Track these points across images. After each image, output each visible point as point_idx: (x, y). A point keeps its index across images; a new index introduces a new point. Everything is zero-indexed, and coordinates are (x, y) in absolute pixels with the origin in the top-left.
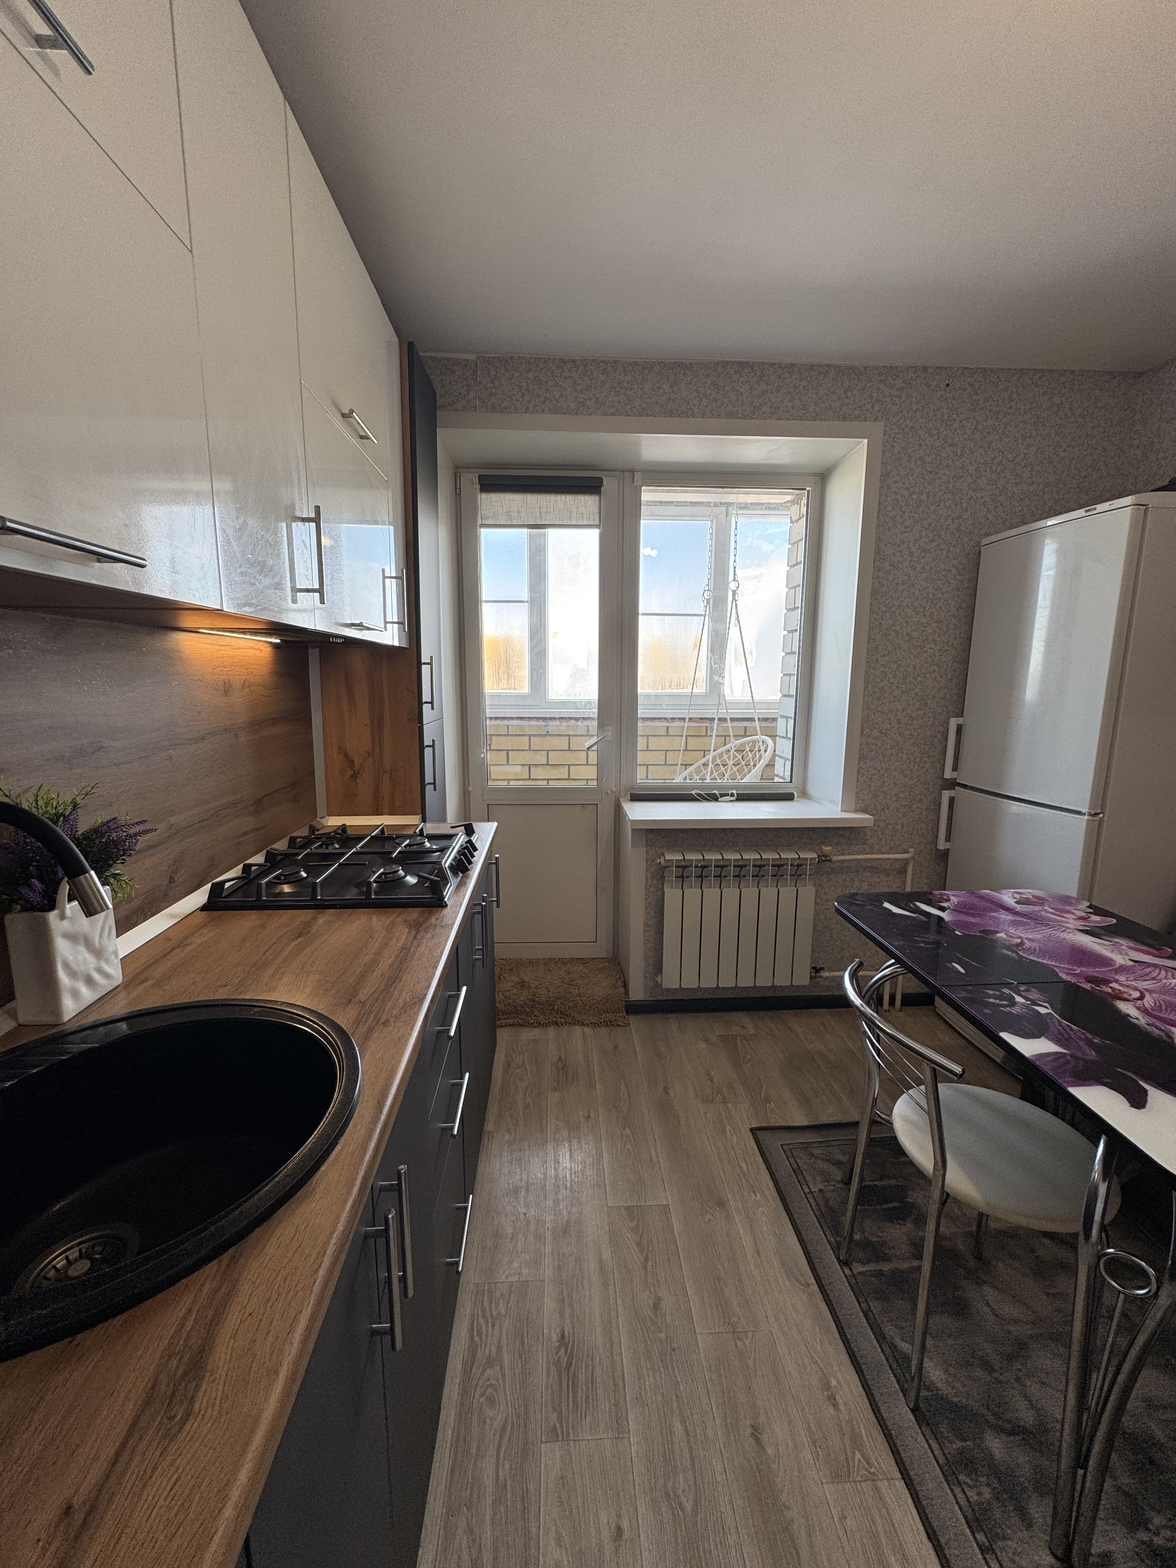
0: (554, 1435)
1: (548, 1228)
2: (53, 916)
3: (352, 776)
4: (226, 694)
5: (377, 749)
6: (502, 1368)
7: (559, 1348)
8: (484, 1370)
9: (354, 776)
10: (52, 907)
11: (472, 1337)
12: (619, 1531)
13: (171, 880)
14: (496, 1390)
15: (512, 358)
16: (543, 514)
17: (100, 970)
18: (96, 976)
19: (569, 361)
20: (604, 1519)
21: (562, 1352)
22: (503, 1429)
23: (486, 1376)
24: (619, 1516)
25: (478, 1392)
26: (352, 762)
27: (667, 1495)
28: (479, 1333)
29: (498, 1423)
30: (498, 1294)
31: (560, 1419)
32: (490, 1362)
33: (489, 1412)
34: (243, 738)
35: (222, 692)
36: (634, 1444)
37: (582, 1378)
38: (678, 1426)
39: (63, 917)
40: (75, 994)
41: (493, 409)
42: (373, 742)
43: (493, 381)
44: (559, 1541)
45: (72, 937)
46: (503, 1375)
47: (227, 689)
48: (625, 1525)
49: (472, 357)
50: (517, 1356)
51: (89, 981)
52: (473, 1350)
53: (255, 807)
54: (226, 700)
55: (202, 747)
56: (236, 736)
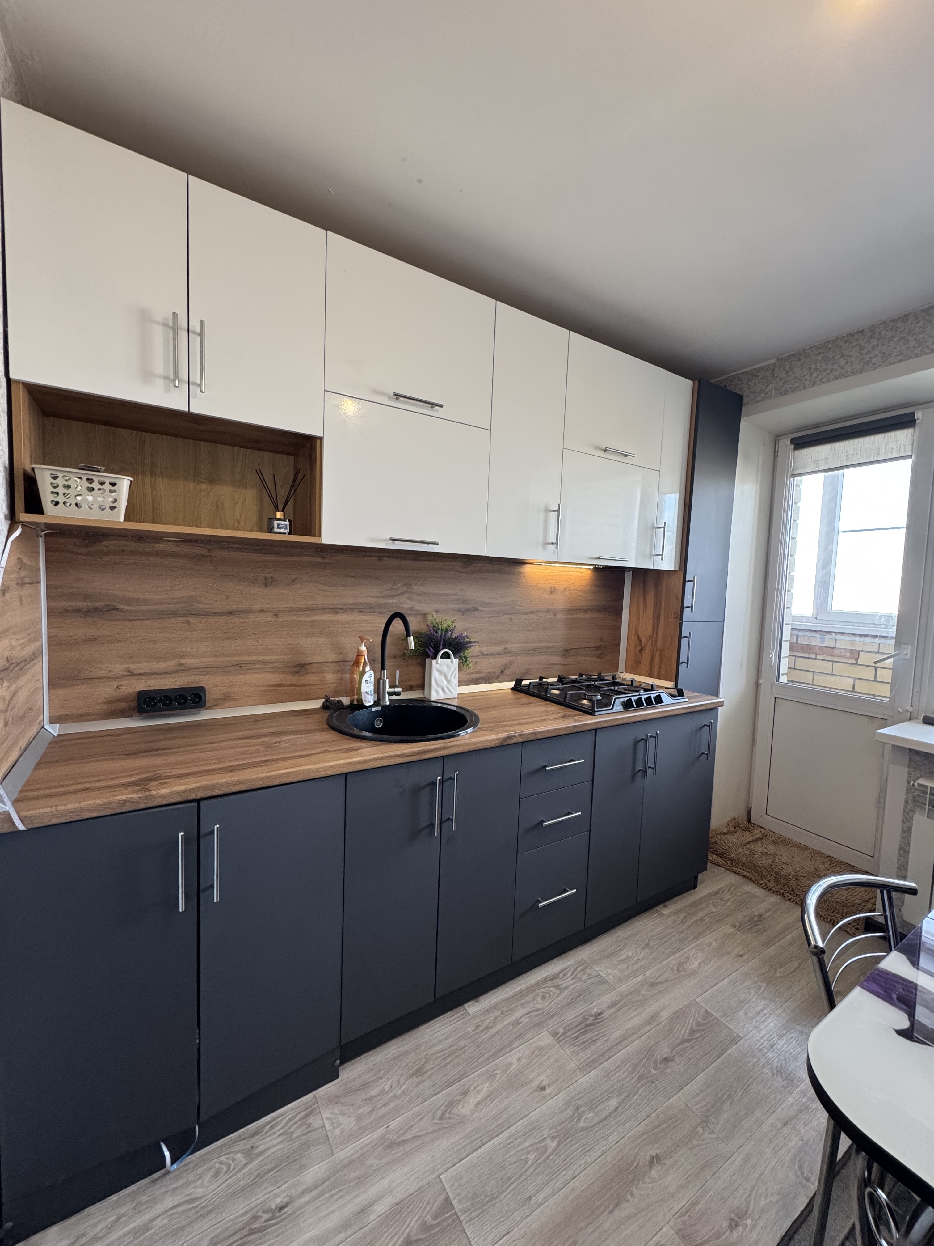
0: (555, 1034)
1: (644, 975)
2: (434, 661)
3: (640, 650)
4: (551, 593)
5: (655, 636)
6: (560, 993)
7: (592, 1016)
8: (552, 987)
9: (641, 651)
10: (435, 659)
11: (560, 973)
12: (543, 1088)
13: (502, 672)
14: (549, 998)
15: (804, 350)
16: (850, 456)
17: (448, 688)
18: (446, 689)
19: (857, 333)
20: (542, 1077)
21: (592, 1018)
22: (537, 1010)
23: (551, 989)
24: (549, 1085)
25: (542, 990)
26: (641, 641)
27: (577, 1109)
28: (564, 975)
29: (538, 1006)
30: (589, 971)
31: (563, 1034)
32: (557, 987)
33: (539, 999)
34: (560, 616)
35: (549, 593)
36: (585, 1080)
37: (589, 1035)
38: (614, 1103)
39: (437, 663)
40: (437, 692)
41: (786, 393)
42: (653, 630)
43: (787, 373)
44: (519, 1060)
45: (440, 672)
46: (557, 997)
47: (552, 591)
48: (548, 1091)
49: (773, 361)
50: (571, 997)
51: (443, 690)
52: (555, 977)
53: (564, 653)
54: (551, 596)
55: (530, 616)
56: (555, 614)
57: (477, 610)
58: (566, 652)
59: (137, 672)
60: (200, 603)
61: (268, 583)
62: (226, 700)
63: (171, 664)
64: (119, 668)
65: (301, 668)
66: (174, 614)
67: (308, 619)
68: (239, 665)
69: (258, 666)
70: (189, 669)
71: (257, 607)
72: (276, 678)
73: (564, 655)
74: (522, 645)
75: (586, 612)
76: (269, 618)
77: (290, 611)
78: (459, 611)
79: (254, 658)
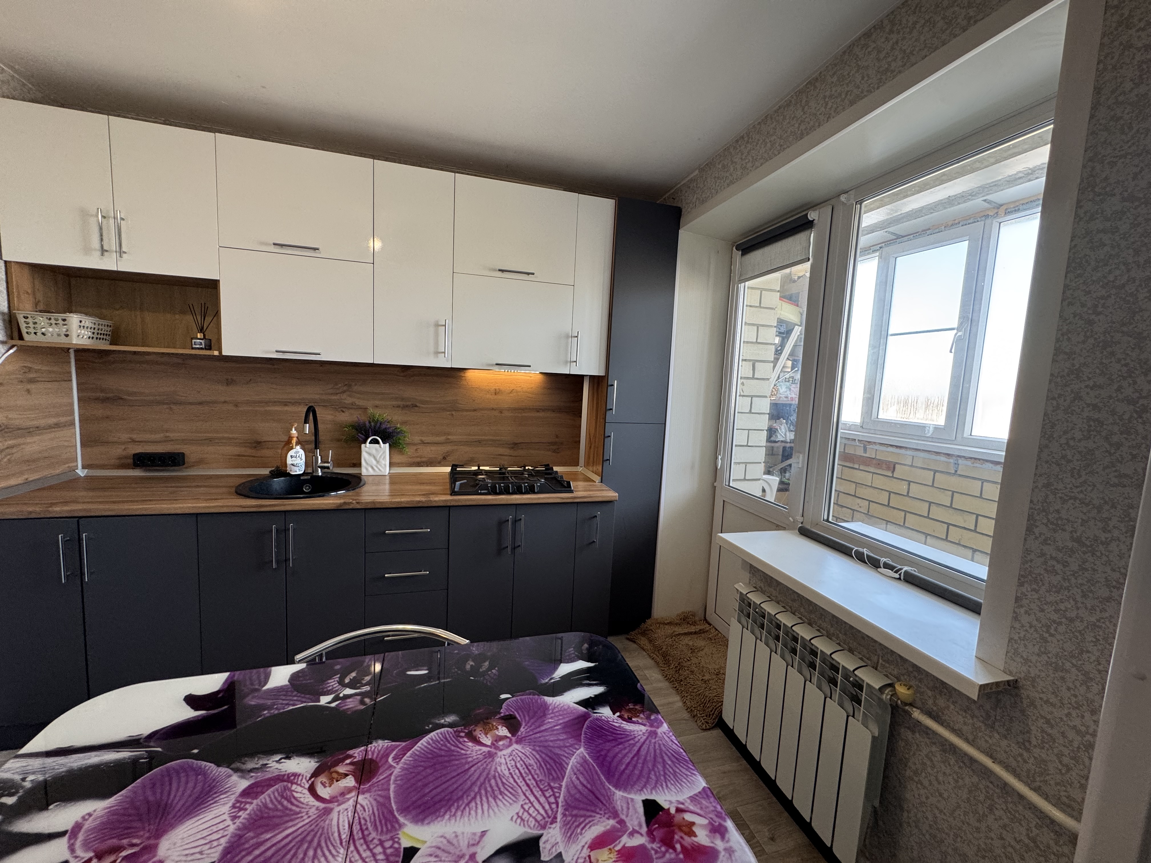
2: (363, 446)
4: (496, 394)
9: (590, 448)
10: (365, 443)
13: (444, 458)
18: (375, 468)
19: (740, 138)
26: (590, 439)
35: (494, 394)
39: (366, 447)
40: (367, 469)
41: (703, 202)
42: (595, 429)
43: (704, 182)
45: (369, 454)
47: (497, 392)
49: (697, 172)
51: (372, 468)
53: (512, 446)
54: (496, 397)
55: (473, 413)
56: (501, 412)
57: (416, 406)
58: (515, 445)
59: (137, 440)
60: (178, 395)
61: (229, 382)
62: (200, 462)
63: (158, 436)
64: (125, 437)
65: (258, 444)
66: (159, 403)
67: (262, 409)
68: (210, 440)
69: (224, 441)
70: (173, 440)
71: (222, 399)
72: (237, 450)
73: (512, 448)
74: (465, 437)
75: (538, 411)
76: (231, 407)
77: (248, 403)
78: (398, 407)
79: (221, 435)
